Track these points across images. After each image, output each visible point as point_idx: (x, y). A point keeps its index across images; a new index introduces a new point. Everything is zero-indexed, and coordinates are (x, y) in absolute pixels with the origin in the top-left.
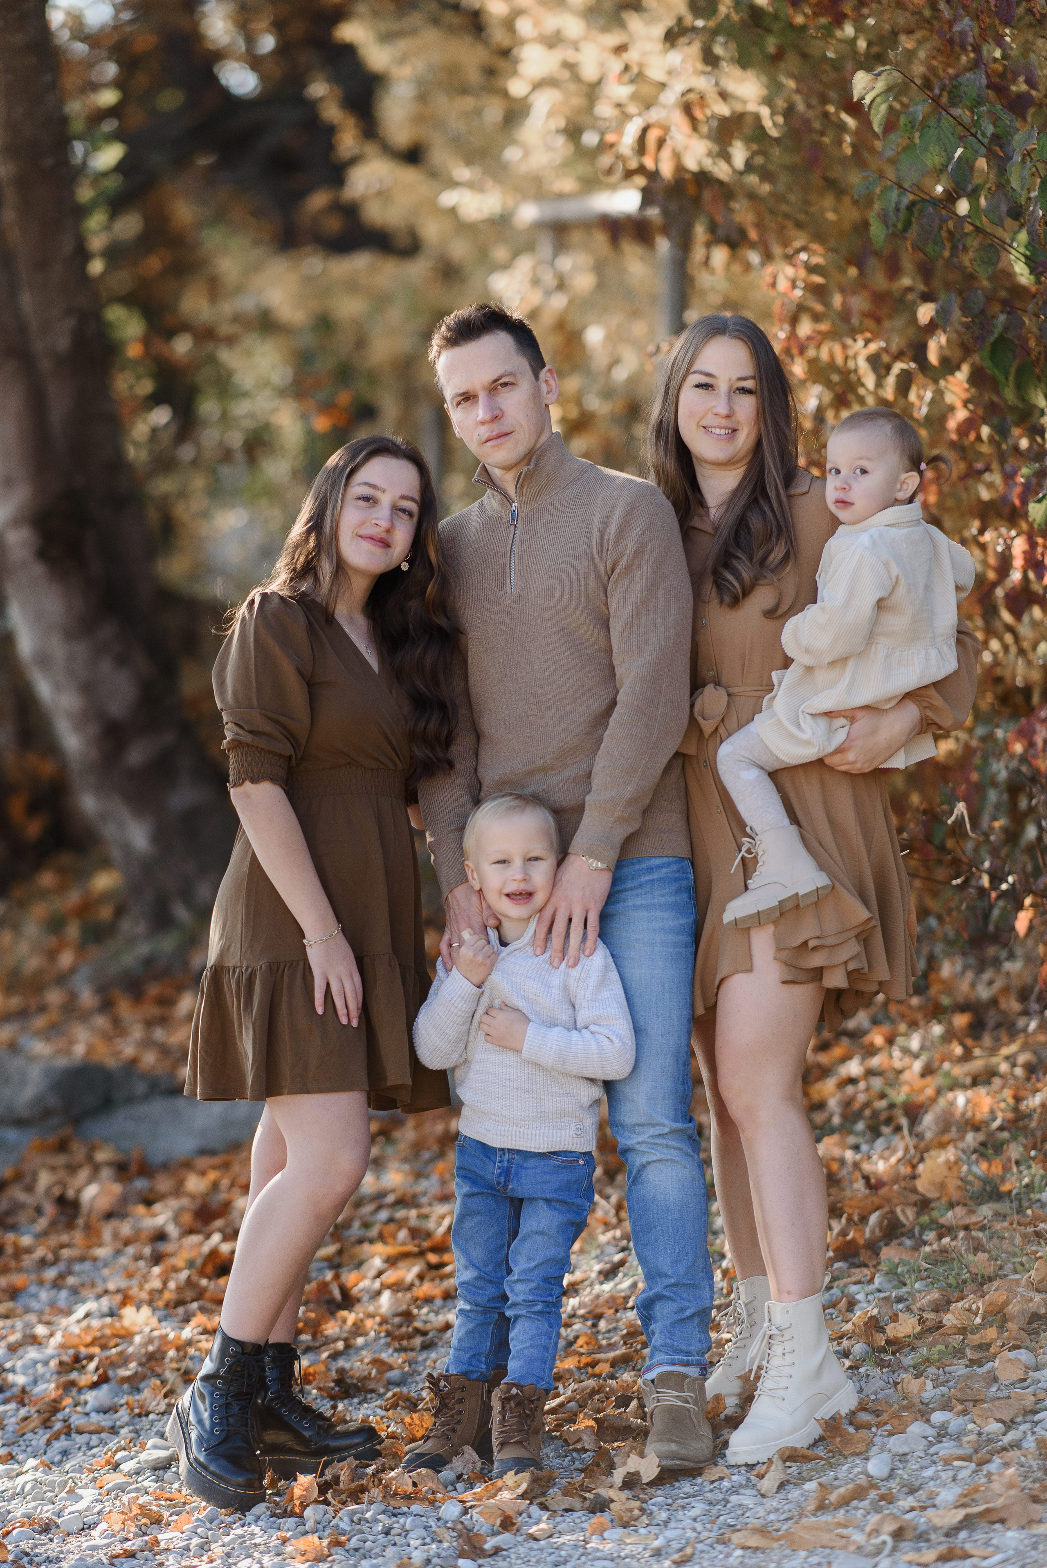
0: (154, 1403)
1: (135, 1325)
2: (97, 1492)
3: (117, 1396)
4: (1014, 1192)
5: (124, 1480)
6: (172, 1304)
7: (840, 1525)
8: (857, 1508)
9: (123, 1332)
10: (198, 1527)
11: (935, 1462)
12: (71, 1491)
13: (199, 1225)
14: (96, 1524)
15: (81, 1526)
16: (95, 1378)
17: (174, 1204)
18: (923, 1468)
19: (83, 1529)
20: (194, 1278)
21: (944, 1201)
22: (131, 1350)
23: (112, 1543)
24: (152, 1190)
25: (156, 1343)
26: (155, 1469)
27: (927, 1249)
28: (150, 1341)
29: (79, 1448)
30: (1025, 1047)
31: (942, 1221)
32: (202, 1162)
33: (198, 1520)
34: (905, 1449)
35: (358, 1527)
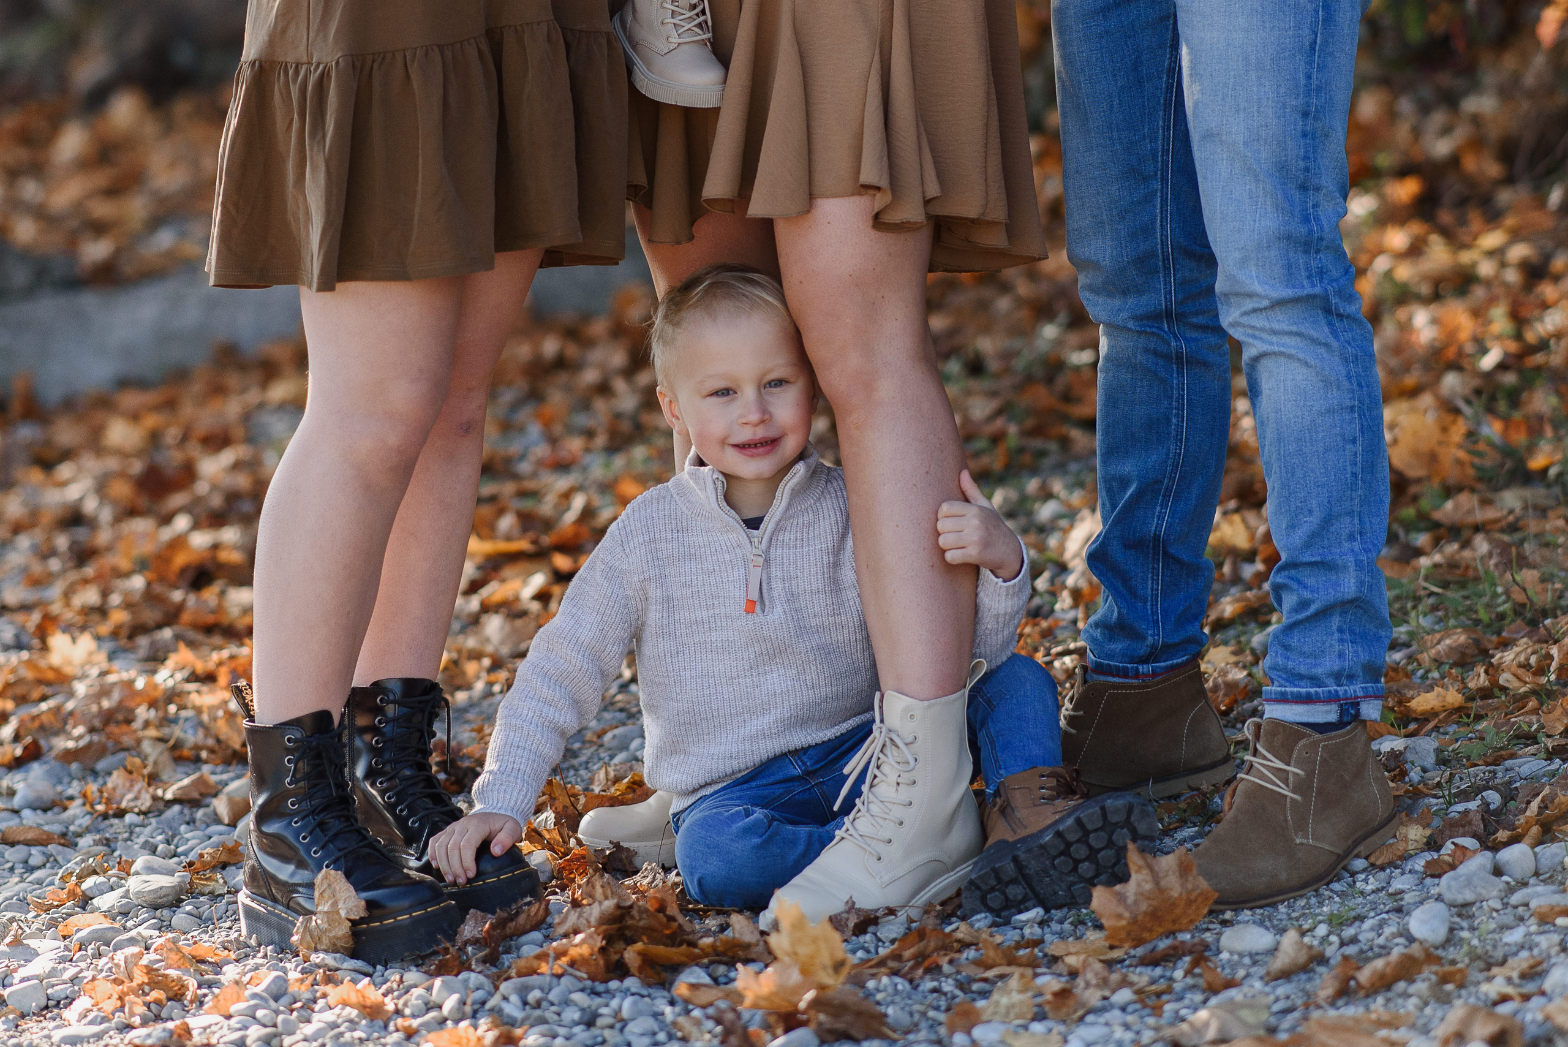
0: (130, 796)
1: (69, 663)
2: (62, 944)
3: (60, 782)
4: (1553, 472)
5: (106, 924)
6: (125, 632)
7: (1381, 1024)
8: (1406, 995)
9: (50, 675)
10: (256, 1008)
11: (1522, 919)
12: (17, 942)
13: (143, 502)
14: (70, 1000)
15: (43, 1002)
16: (19, 752)
17: (92, 465)
18: (1503, 928)
19: (47, 1007)
20: (158, 589)
21: (1436, 483)
22: (70, 705)
23: (105, 1032)
24: (48, 443)
25: (116, 696)
26: (155, 907)
27: (1424, 562)
28: (105, 691)
29: (12, 869)
30: (1516, 236)
31: (1437, 515)
32: (131, 400)
33: (255, 996)
34: (1469, 896)
35: (537, 1012)
